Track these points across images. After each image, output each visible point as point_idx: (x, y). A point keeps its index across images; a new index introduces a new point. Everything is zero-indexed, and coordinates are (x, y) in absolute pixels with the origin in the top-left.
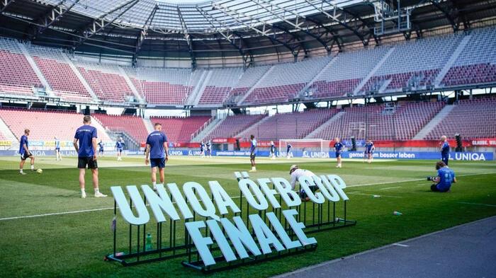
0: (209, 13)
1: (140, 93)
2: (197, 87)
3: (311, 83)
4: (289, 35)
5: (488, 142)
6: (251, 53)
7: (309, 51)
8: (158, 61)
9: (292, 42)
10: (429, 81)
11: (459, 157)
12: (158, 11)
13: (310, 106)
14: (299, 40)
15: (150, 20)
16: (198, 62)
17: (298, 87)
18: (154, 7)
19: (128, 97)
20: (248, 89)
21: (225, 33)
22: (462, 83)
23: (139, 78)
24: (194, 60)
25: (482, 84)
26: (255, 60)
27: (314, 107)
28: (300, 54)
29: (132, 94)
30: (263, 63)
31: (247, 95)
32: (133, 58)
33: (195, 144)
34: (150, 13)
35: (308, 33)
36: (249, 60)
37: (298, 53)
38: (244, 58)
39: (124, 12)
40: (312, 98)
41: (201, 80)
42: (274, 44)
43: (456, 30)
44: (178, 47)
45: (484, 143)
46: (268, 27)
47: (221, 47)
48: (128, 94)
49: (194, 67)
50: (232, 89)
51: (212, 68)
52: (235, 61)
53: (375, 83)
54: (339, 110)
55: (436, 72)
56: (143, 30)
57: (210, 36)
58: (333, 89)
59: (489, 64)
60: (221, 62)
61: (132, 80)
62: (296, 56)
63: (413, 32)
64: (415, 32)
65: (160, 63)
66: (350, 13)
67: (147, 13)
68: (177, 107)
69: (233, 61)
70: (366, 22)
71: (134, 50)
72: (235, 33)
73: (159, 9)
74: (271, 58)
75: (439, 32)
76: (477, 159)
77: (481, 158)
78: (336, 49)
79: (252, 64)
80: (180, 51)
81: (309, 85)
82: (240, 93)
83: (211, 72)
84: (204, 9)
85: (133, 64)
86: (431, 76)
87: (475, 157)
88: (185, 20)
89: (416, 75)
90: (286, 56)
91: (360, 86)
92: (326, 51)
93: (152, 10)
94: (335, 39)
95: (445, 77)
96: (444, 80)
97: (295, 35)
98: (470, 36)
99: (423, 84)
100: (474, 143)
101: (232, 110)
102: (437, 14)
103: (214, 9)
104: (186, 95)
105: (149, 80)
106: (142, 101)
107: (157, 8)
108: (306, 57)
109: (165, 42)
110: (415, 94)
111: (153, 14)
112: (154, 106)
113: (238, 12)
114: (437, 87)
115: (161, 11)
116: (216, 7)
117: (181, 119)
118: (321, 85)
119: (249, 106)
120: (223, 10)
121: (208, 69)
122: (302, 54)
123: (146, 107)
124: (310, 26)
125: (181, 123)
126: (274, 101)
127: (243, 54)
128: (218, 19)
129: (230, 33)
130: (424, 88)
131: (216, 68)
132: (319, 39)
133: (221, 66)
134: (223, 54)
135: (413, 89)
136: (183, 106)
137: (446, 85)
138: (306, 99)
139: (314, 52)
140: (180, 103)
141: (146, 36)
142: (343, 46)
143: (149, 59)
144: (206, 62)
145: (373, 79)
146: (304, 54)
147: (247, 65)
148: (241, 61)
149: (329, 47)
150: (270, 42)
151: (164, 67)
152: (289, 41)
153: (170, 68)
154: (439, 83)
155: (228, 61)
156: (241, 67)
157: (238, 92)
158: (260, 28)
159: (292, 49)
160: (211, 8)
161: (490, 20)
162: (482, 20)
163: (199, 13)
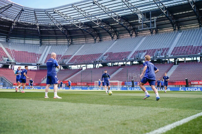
0: (51, 15)
1: (12, 57)
2: (43, 54)
3: (105, 53)
4: (92, 29)
5: (199, 83)
6: (71, 38)
7: (102, 38)
8: (21, 40)
9: (93, 33)
10: (165, 53)
11: (187, 90)
12: (23, 12)
13: (105, 65)
14: (97, 32)
15: (18, 17)
16: (43, 42)
17: (98, 55)
18: (21, 10)
19: (5, 58)
20: (71, 56)
21: (59, 26)
22: (181, 55)
23: (11, 48)
24: (41, 40)
25: (191, 55)
26: (74, 41)
27: (107, 66)
28: (97, 39)
29: (7, 57)
30: (78, 43)
31: (70, 59)
32: (7, 38)
33: (44, 84)
34: (18, 13)
35: (103, 28)
36: (70, 41)
37: (96, 38)
38: (68, 40)
39: (3, 12)
40: (106, 61)
41: (45, 51)
42: (83, 33)
43: (175, 30)
44: (32, 33)
45: (197, 83)
46: (82, 24)
47: (56, 34)
48: (5, 57)
49: (41, 44)
50: (62, 56)
51: (51, 45)
52: (63, 42)
53: (138, 54)
54: (120, 67)
55: (168, 49)
56: (13, 22)
57: (50, 28)
58: (116, 57)
59: (192, 46)
60: (55, 42)
61: (7, 49)
62: (95, 40)
63: (154, 30)
64: (155, 30)
65: (22, 41)
66: (124, 19)
67: (16, 13)
68: (33, 64)
69: (62, 42)
70: (131, 24)
71: (7, 33)
72: (64, 27)
73: (24, 11)
74: (82, 41)
75: (166, 31)
76: (196, 90)
77: (198, 90)
78: (115, 37)
79: (72, 43)
80: (33, 35)
81: (104, 54)
82: (67, 58)
83: (50, 47)
84: (49, 13)
85: (7, 41)
86: (166, 51)
87: (195, 89)
88: (37, 18)
89: (159, 50)
90: (90, 40)
91: (131, 55)
92: (111, 38)
93: (19, 11)
94: (115, 32)
95: (173, 51)
96: (172, 53)
97: (95, 30)
98: (182, 33)
99: (162, 55)
100: (192, 83)
101: (63, 66)
102: (165, 22)
103: (54, 13)
104: (37, 58)
105: (16, 50)
106: (13, 61)
107: (22, 10)
108: (100, 41)
109: (25, 30)
110: (159, 60)
111: (20, 13)
112: (20, 63)
113: (67, 15)
114: (169, 56)
115: (24, 12)
116: (56, 12)
117: (35, 71)
118: (110, 54)
119: (72, 65)
120: (59, 14)
121: (49, 45)
122: (98, 39)
123: (15, 64)
124: (104, 25)
125: (35, 73)
126: (86, 62)
127: (67, 38)
128: (56, 19)
129: (62, 26)
130: (163, 56)
131: (53, 45)
132: (108, 32)
133: (56, 44)
134: (57, 38)
135: (158, 57)
136: (36, 64)
137: (174, 55)
138: (103, 61)
139: (104, 38)
140: (34, 62)
141: (15, 25)
142: (119, 36)
143: (16, 39)
144: (47, 42)
145: (137, 52)
146: (99, 39)
147: (70, 44)
148: (67, 42)
149: (113, 36)
150: (82, 33)
151: (24, 44)
152: (92, 32)
153: (28, 44)
154: (170, 54)
155: (59, 42)
156: (66, 45)
157: (65, 57)
158: (78, 24)
159: (93, 36)
160: (53, 12)
161: (189, 26)
162: (186, 26)
163: (46, 15)
